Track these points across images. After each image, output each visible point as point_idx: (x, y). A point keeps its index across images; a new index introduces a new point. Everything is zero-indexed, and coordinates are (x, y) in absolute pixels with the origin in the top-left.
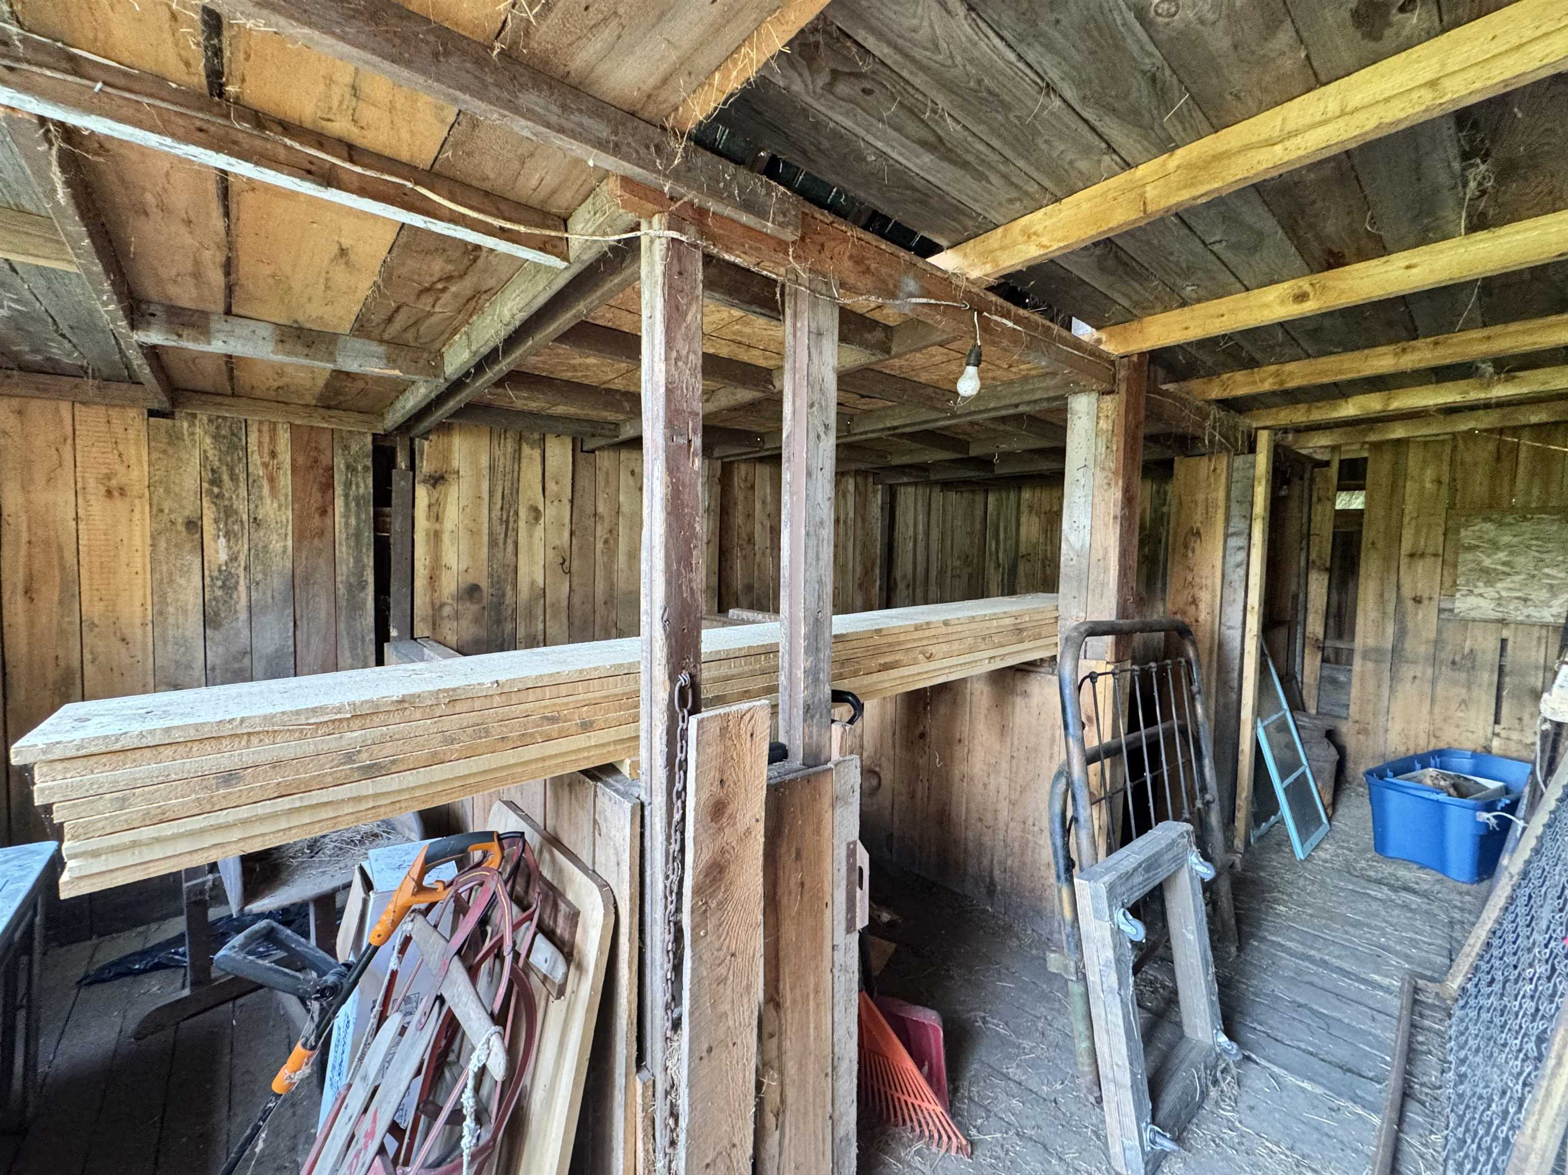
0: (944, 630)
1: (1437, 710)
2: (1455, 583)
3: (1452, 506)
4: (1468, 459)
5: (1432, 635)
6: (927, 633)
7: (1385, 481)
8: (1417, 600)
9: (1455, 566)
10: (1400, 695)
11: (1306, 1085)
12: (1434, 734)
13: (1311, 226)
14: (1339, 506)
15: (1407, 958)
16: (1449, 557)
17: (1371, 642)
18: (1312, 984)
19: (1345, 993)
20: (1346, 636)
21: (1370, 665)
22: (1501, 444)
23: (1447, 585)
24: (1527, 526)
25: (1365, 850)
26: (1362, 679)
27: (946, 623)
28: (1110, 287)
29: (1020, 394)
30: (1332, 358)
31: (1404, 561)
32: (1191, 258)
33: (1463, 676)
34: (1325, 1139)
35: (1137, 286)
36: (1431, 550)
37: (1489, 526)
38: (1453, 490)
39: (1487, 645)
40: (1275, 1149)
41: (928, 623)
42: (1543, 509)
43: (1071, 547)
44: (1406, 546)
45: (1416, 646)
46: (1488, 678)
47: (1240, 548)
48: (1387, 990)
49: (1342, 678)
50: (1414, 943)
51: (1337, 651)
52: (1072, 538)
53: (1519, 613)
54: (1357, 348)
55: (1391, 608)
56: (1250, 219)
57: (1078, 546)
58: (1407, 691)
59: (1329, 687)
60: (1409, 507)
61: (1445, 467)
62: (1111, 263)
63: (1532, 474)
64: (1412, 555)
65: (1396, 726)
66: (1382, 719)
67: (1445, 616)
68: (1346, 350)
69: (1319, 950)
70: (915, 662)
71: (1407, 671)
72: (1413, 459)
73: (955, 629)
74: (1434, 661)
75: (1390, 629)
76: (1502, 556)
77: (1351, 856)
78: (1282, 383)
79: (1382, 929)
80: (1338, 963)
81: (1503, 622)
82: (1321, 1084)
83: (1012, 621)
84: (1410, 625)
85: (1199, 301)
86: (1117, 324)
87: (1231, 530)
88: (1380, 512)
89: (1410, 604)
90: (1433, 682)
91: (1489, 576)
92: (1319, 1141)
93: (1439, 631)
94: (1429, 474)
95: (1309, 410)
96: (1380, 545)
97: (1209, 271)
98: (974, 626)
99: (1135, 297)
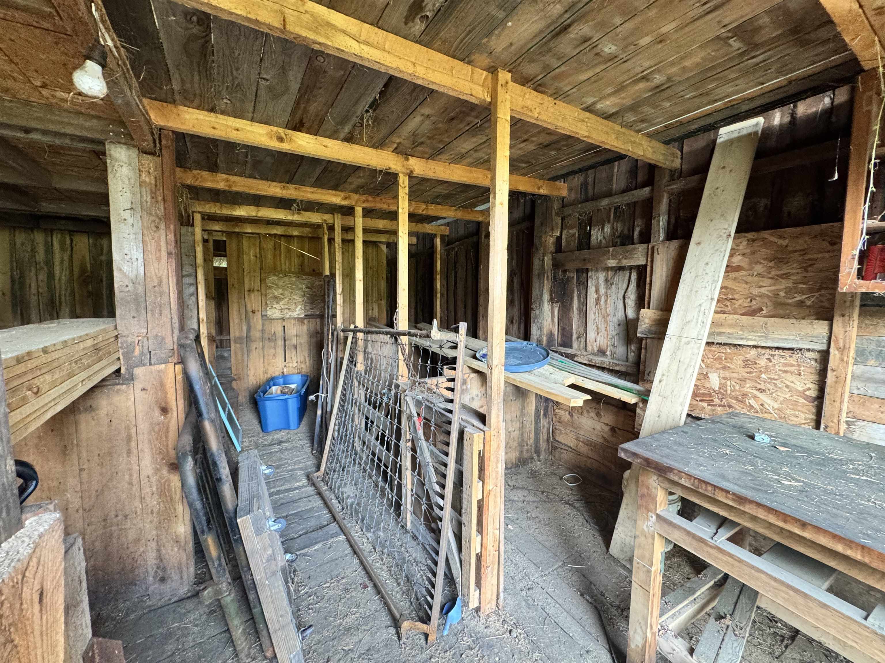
0: (44, 359)
1: (266, 361)
2: (267, 304)
3: (261, 268)
4: (265, 246)
5: (261, 328)
6: (30, 365)
7: (235, 254)
8: (253, 312)
9: (266, 295)
10: (251, 357)
11: (316, 547)
12: (266, 372)
13: (308, 100)
14: (216, 264)
15: (301, 469)
16: (263, 292)
17: (237, 334)
18: (282, 504)
19: (294, 498)
20: (224, 333)
21: (238, 345)
22: (275, 243)
23: (264, 304)
24: (286, 279)
25: (259, 433)
26: (236, 354)
27: (45, 351)
28: (178, 67)
29: (40, 120)
30: (255, 181)
31: (246, 293)
32: (244, 81)
33: (272, 344)
34: (337, 562)
35: (196, 78)
36: (256, 288)
37: (275, 278)
38: (261, 261)
39: (279, 330)
40: (328, 585)
41: (29, 353)
42: (290, 272)
43: (124, 274)
44: (247, 287)
45: (256, 334)
46: (280, 343)
47: (191, 284)
48: (303, 486)
49: (226, 354)
50: (299, 462)
51: (221, 341)
52: (126, 268)
53: (288, 314)
54: (266, 179)
55: (244, 316)
56: (291, 77)
57: (132, 275)
58: (254, 354)
59: (221, 361)
60: (246, 267)
61: (258, 251)
62: (196, 46)
63: (286, 257)
64: (249, 291)
65: (251, 372)
66: (245, 371)
67: (264, 318)
68: (262, 179)
69: (274, 487)
70: (24, 401)
71: (253, 346)
72: (245, 243)
73: (56, 355)
74: (262, 339)
75: (244, 328)
76: (280, 291)
77: (255, 439)
78: (230, 186)
79: (287, 463)
80: (283, 488)
81: (283, 319)
82: (320, 542)
83: (89, 343)
84: (252, 324)
85: (223, 113)
86: (156, 99)
87: (184, 273)
88: (234, 268)
89: (251, 314)
90: (263, 348)
91: (277, 299)
92: (336, 564)
93: (263, 325)
94: (252, 252)
95: (221, 207)
96: (236, 286)
97: (245, 96)
98: (67, 350)
99: (188, 86)
